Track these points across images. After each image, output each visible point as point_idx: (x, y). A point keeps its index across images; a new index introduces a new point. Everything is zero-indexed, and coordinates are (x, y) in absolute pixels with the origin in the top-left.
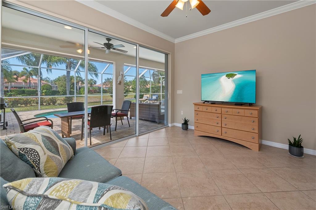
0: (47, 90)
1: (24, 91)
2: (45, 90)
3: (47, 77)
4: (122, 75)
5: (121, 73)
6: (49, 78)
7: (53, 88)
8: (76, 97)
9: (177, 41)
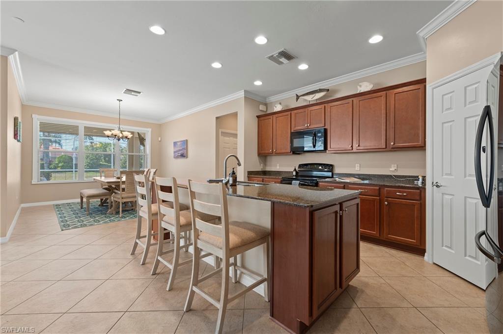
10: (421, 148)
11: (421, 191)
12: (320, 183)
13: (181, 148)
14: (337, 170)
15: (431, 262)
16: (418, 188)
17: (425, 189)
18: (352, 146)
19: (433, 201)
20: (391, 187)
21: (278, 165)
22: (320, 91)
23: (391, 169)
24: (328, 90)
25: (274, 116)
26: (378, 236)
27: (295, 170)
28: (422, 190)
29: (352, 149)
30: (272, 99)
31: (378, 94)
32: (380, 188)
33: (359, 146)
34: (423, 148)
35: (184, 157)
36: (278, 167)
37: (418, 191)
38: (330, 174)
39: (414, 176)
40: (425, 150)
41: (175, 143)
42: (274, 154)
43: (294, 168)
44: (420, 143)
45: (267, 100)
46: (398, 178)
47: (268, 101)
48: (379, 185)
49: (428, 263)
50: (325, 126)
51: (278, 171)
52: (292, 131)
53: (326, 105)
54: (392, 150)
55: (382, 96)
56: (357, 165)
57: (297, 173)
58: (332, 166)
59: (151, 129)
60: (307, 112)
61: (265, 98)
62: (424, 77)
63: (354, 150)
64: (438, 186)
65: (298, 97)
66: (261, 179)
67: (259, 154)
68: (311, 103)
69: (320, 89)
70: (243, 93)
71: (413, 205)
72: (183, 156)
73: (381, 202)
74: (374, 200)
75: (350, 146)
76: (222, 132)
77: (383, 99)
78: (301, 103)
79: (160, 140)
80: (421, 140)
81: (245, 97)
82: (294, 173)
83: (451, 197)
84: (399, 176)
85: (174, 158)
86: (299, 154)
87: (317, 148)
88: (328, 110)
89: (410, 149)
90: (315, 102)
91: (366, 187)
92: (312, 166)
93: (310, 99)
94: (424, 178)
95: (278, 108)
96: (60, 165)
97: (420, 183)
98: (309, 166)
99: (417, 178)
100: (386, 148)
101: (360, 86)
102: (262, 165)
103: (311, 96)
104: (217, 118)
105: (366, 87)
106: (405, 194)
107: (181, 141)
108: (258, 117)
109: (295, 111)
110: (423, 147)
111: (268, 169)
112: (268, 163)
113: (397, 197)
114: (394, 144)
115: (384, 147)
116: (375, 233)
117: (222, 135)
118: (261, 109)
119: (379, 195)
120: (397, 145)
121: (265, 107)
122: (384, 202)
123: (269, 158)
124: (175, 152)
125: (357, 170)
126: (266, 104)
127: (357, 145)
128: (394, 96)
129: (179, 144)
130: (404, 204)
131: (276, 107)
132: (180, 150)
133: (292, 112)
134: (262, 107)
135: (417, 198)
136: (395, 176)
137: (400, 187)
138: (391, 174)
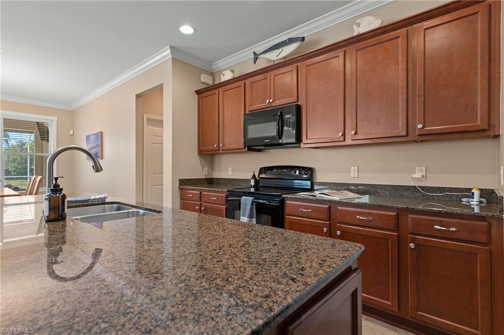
10: (480, 133)
11: (490, 223)
12: (287, 202)
13: (95, 145)
14: (319, 178)
16: (483, 218)
18: (344, 135)
20: (423, 212)
21: (230, 169)
22: (291, 41)
23: (414, 176)
24: (303, 39)
25: (220, 89)
26: (396, 310)
27: (254, 176)
28: (494, 221)
29: (344, 140)
30: (220, 64)
31: (392, 33)
32: (398, 214)
33: (356, 133)
34: (484, 132)
36: (230, 173)
37: (485, 224)
38: (309, 183)
39: (460, 188)
41: (88, 137)
42: (221, 151)
43: (252, 174)
44: (479, 123)
45: (214, 67)
46: (428, 191)
48: (397, 209)
50: (298, 101)
51: (230, 179)
52: (247, 112)
53: (299, 64)
54: (420, 138)
55: (398, 37)
56: (352, 168)
57: (257, 181)
58: (311, 169)
59: (56, 118)
60: (268, 79)
61: (211, 63)
63: (348, 142)
66: (199, 192)
67: (201, 153)
68: (276, 63)
69: (289, 39)
70: (169, 51)
71: (473, 253)
73: (401, 243)
74: (386, 238)
75: (340, 134)
76: (148, 119)
77: (401, 42)
78: (261, 64)
79: (71, 133)
80: (481, 117)
81: (172, 58)
82: (253, 183)
84: (431, 188)
86: (260, 151)
87: (284, 140)
88: (303, 71)
89: (458, 136)
90: (282, 62)
91: (371, 211)
92: (279, 171)
93: (275, 56)
95: (227, 76)
98: (275, 170)
99: (468, 193)
100: (407, 135)
101: (358, 25)
102: (206, 169)
103: (277, 52)
105: (368, 25)
106: (454, 229)
107: (95, 134)
108: (198, 92)
109: (251, 79)
110: (484, 130)
111: (216, 175)
112: (216, 166)
113: (436, 235)
114: (424, 127)
115: (404, 133)
116: (389, 303)
117: (148, 124)
118: (202, 80)
119: (397, 228)
120: (430, 128)
121: (211, 78)
122: (408, 244)
123: (217, 158)
125: (353, 177)
126: (212, 74)
127: (353, 132)
128: (423, 34)
129: (92, 138)
130: (451, 250)
131: (224, 75)
132: (93, 148)
133: (248, 81)
134: (205, 78)
135: (484, 239)
136: (423, 188)
137: (439, 214)
138: (417, 184)
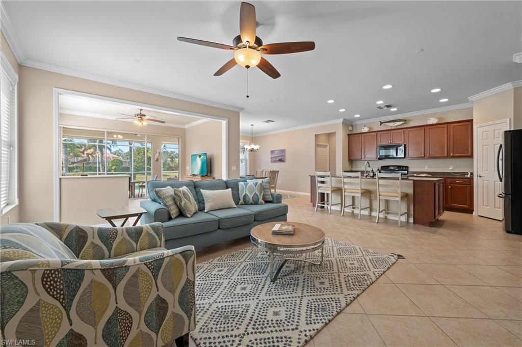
0: (117, 166)
1: (91, 167)
2: (115, 167)
3: (120, 149)
4: (159, 153)
5: (158, 151)
6: (121, 151)
7: (124, 163)
8: (147, 173)
9: (186, 127)
10: (469, 157)
13: (279, 155)
14: (411, 170)
15: (477, 215)
16: (469, 178)
17: (473, 179)
18: (425, 156)
19: (478, 184)
20: (453, 178)
22: (400, 120)
24: (406, 121)
25: (362, 135)
28: (471, 179)
30: (357, 123)
32: (445, 179)
33: (429, 155)
34: (471, 156)
35: (283, 161)
37: (469, 180)
38: (406, 172)
39: (465, 172)
40: (473, 158)
41: (272, 152)
42: (362, 159)
43: (378, 168)
44: (469, 154)
47: (354, 124)
49: (475, 216)
50: (404, 143)
52: (378, 145)
53: (405, 130)
54: (452, 158)
56: (426, 166)
58: (407, 167)
60: (390, 133)
61: (352, 122)
62: (471, 119)
63: (426, 158)
64: (480, 177)
65: (381, 123)
67: (349, 160)
68: (392, 128)
70: (342, 120)
71: (466, 187)
72: (281, 160)
73: (446, 187)
75: (423, 155)
76: (320, 145)
78: (383, 128)
81: (342, 123)
83: (487, 182)
84: (455, 172)
85: (271, 162)
86: (381, 160)
87: (399, 156)
88: (406, 133)
89: (463, 157)
90: (396, 128)
93: (392, 125)
94: (472, 174)
95: (366, 130)
96: (113, 167)
97: (469, 176)
99: (467, 174)
100: (448, 156)
101: (429, 120)
102: (350, 167)
103: (393, 123)
104: (316, 135)
105: (433, 121)
106: (461, 182)
107: (278, 150)
108: (348, 135)
109: (380, 133)
112: (354, 165)
113: (457, 183)
114: (453, 155)
117: (320, 147)
119: (445, 183)
120: (455, 155)
121: (352, 128)
122: (448, 186)
123: (354, 163)
124: (272, 158)
125: (426, 169)
126: (352, 126)
129: (276, 152)
130: (461, 187)
132: (278, 157)
133: (378, 133)
134: (350, 128)
135: (469, 183)
136: (453, 173)
137: (458, 178)
138: (450, 171)
